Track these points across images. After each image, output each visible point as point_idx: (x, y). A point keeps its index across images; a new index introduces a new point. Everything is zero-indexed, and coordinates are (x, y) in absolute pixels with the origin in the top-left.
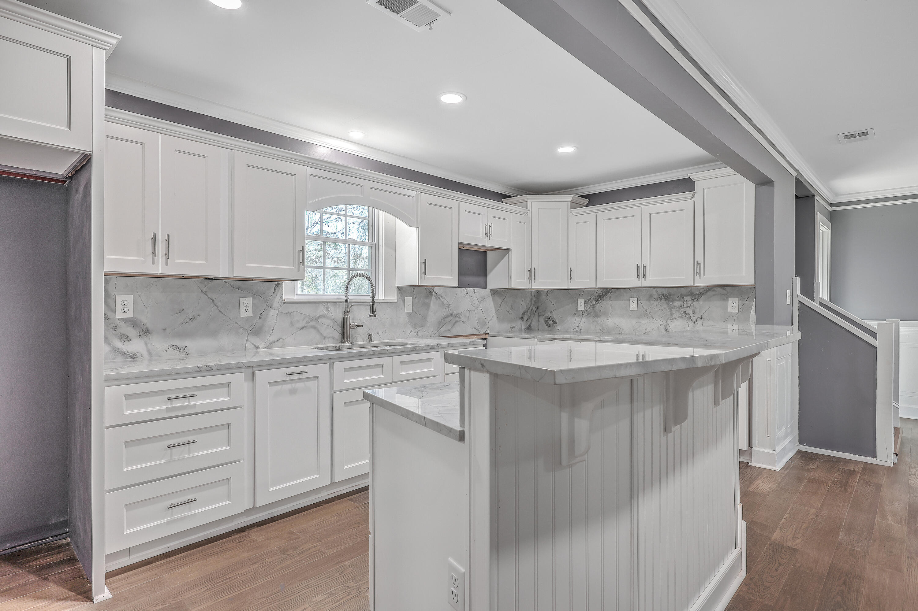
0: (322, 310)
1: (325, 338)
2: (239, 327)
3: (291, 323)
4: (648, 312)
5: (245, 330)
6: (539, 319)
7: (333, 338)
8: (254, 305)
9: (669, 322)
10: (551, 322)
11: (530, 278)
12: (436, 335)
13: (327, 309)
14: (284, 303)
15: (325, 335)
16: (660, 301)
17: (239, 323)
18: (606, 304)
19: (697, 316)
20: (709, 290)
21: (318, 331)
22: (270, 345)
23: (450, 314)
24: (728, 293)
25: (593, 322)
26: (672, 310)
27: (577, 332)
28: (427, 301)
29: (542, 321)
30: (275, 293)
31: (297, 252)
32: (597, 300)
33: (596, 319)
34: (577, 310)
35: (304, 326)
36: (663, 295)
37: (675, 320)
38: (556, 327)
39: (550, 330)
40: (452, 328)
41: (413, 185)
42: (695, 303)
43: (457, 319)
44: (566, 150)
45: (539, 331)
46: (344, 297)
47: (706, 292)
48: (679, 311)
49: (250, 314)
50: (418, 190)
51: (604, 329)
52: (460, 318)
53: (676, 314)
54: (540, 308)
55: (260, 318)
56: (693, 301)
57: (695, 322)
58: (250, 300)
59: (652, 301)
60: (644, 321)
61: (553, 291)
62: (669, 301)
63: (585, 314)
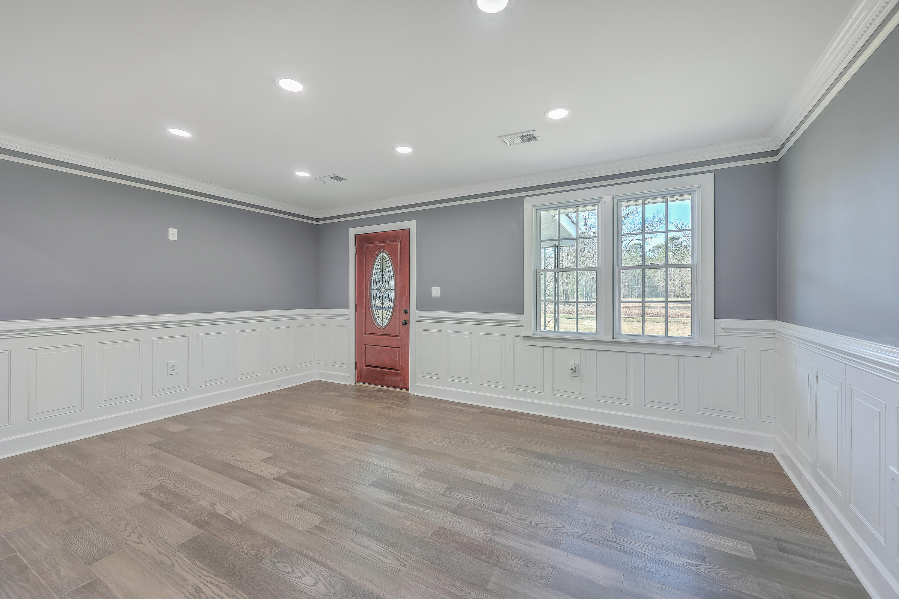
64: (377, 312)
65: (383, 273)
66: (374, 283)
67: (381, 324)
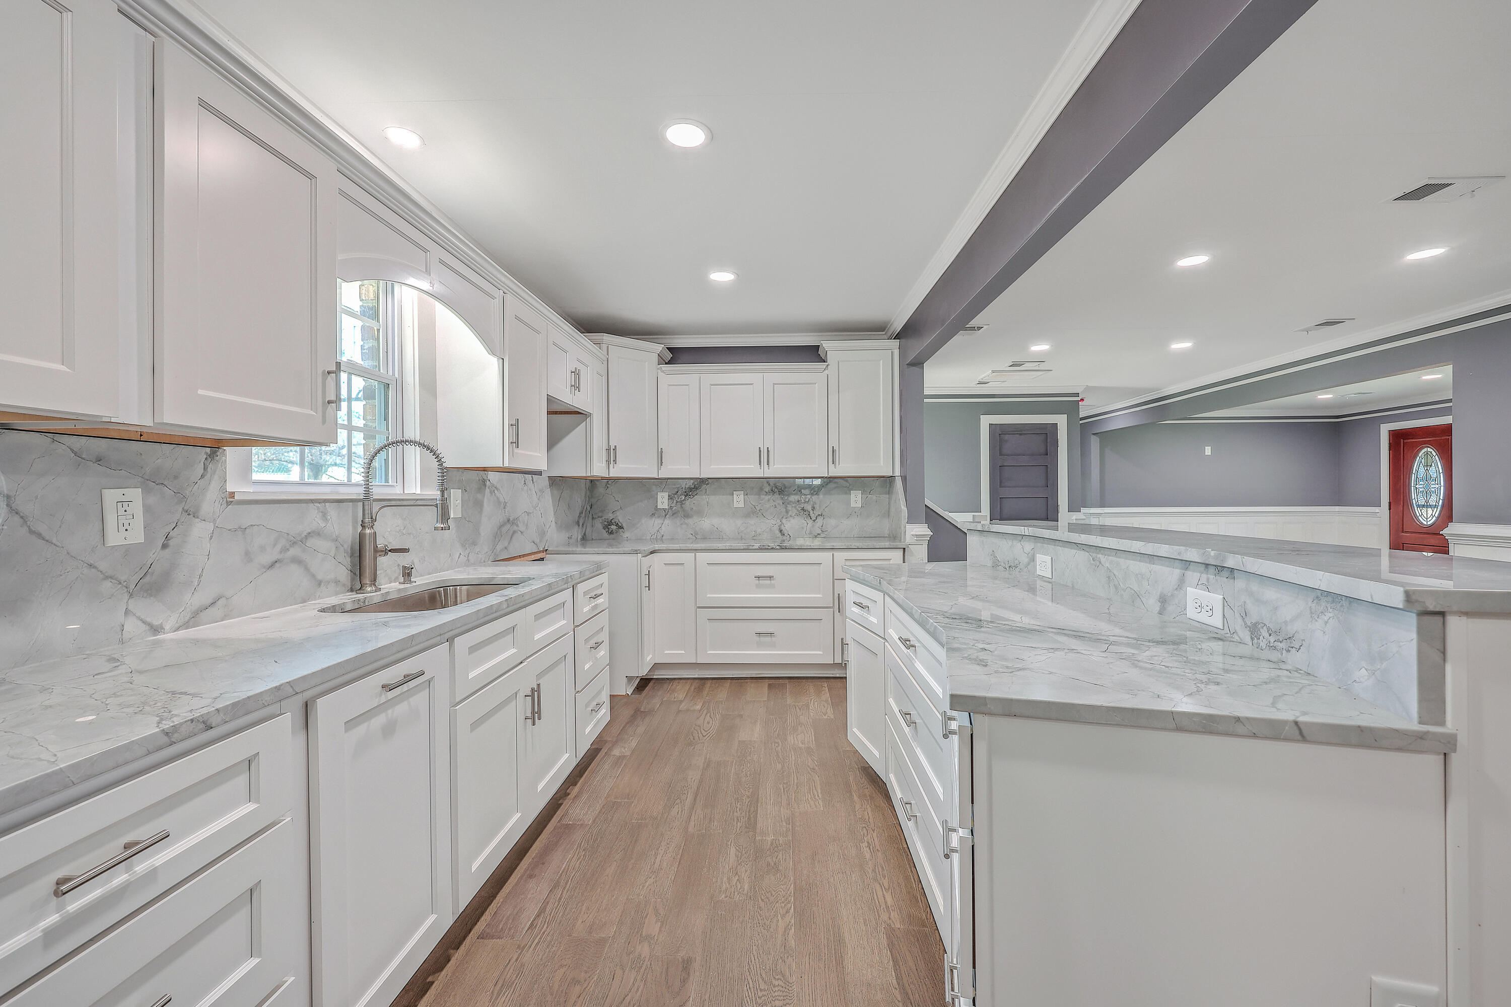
0: (313, 519)
1: (320, 583)
2: (101, 576)
3: (247, 553)
4: (758, 509)
5: (120, 583)
6: (593, 524)
7: (337, 582)
8: (147, 509)
9: (784, 521)
10: (614, 527)
11: (608, 462)
12: (492, 558)
13: (324, 514)
14: (229, 503)
15: (320, 577)
16: (773, 495)
17: (103, 565)
18: (700, 500)
19: (817, 513)
20: (830, 482)
21: (307, 569)
22: (194, 619)
23: (507, 520)
24: (850, 485)
25: (681, 524)
26: (788, 506)
27: (656, 539)
28: (479, 496)
29: (599, 525)
30: (208, 476)
31: (320, 372)
32: (687, 494)
33: (686, 521)
34: (656, 508)
35: (275, 559)
36: (776, 487)
37: (791, 519)
38: (621, 534)
39: (614, 539)
40: (509, 543)
41: (499, 276)
42: (815, 498)
43: (515, 528)
44: (722, 277)
45: (593, 541)
46: (361, 490)
47: (827, 485)
48: (795, 507)
49: (137, 536)
50: (503, 289)
51: (697, 534)
52: (517, 526)
53: (792, 512)
54: (594, 507)
55: (164, 546)
56: (812, 494)
57: (814, 521)
58: (135, 494)
59: (763, 495)
60: (752, 521)
61: (617, 481)
62: (783, 495)
63: (669, 513)
64: (1419, 510)
65: (1427, 469)
66: (1415, 491)
67: (1425, 523)
